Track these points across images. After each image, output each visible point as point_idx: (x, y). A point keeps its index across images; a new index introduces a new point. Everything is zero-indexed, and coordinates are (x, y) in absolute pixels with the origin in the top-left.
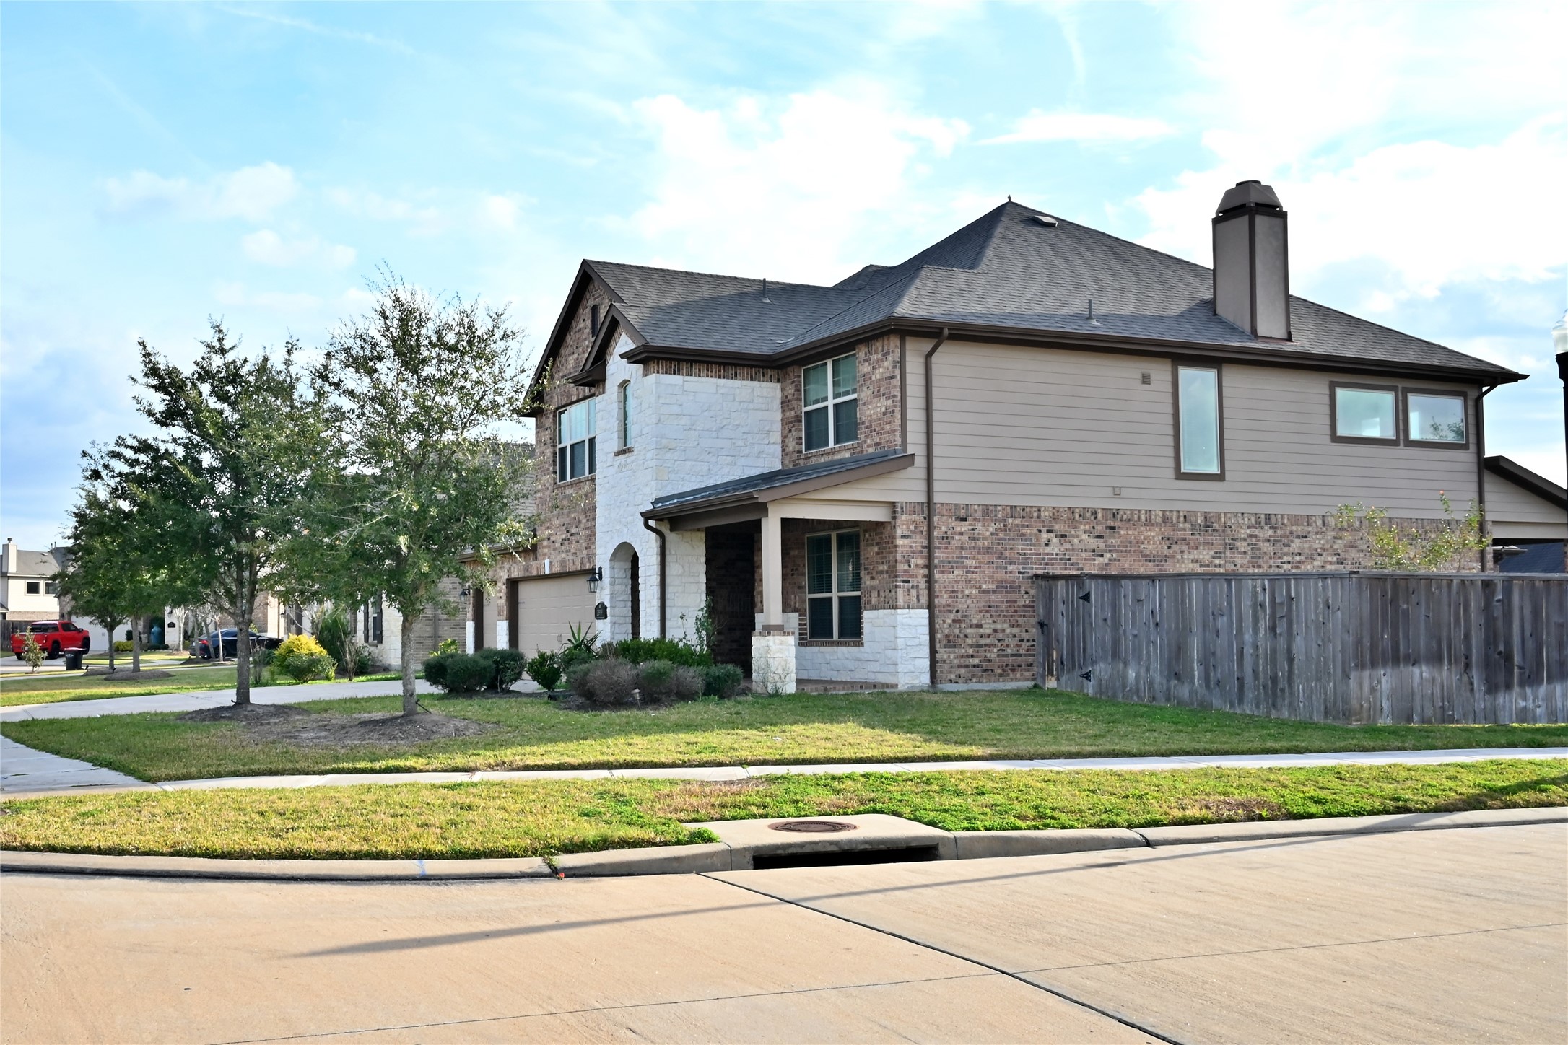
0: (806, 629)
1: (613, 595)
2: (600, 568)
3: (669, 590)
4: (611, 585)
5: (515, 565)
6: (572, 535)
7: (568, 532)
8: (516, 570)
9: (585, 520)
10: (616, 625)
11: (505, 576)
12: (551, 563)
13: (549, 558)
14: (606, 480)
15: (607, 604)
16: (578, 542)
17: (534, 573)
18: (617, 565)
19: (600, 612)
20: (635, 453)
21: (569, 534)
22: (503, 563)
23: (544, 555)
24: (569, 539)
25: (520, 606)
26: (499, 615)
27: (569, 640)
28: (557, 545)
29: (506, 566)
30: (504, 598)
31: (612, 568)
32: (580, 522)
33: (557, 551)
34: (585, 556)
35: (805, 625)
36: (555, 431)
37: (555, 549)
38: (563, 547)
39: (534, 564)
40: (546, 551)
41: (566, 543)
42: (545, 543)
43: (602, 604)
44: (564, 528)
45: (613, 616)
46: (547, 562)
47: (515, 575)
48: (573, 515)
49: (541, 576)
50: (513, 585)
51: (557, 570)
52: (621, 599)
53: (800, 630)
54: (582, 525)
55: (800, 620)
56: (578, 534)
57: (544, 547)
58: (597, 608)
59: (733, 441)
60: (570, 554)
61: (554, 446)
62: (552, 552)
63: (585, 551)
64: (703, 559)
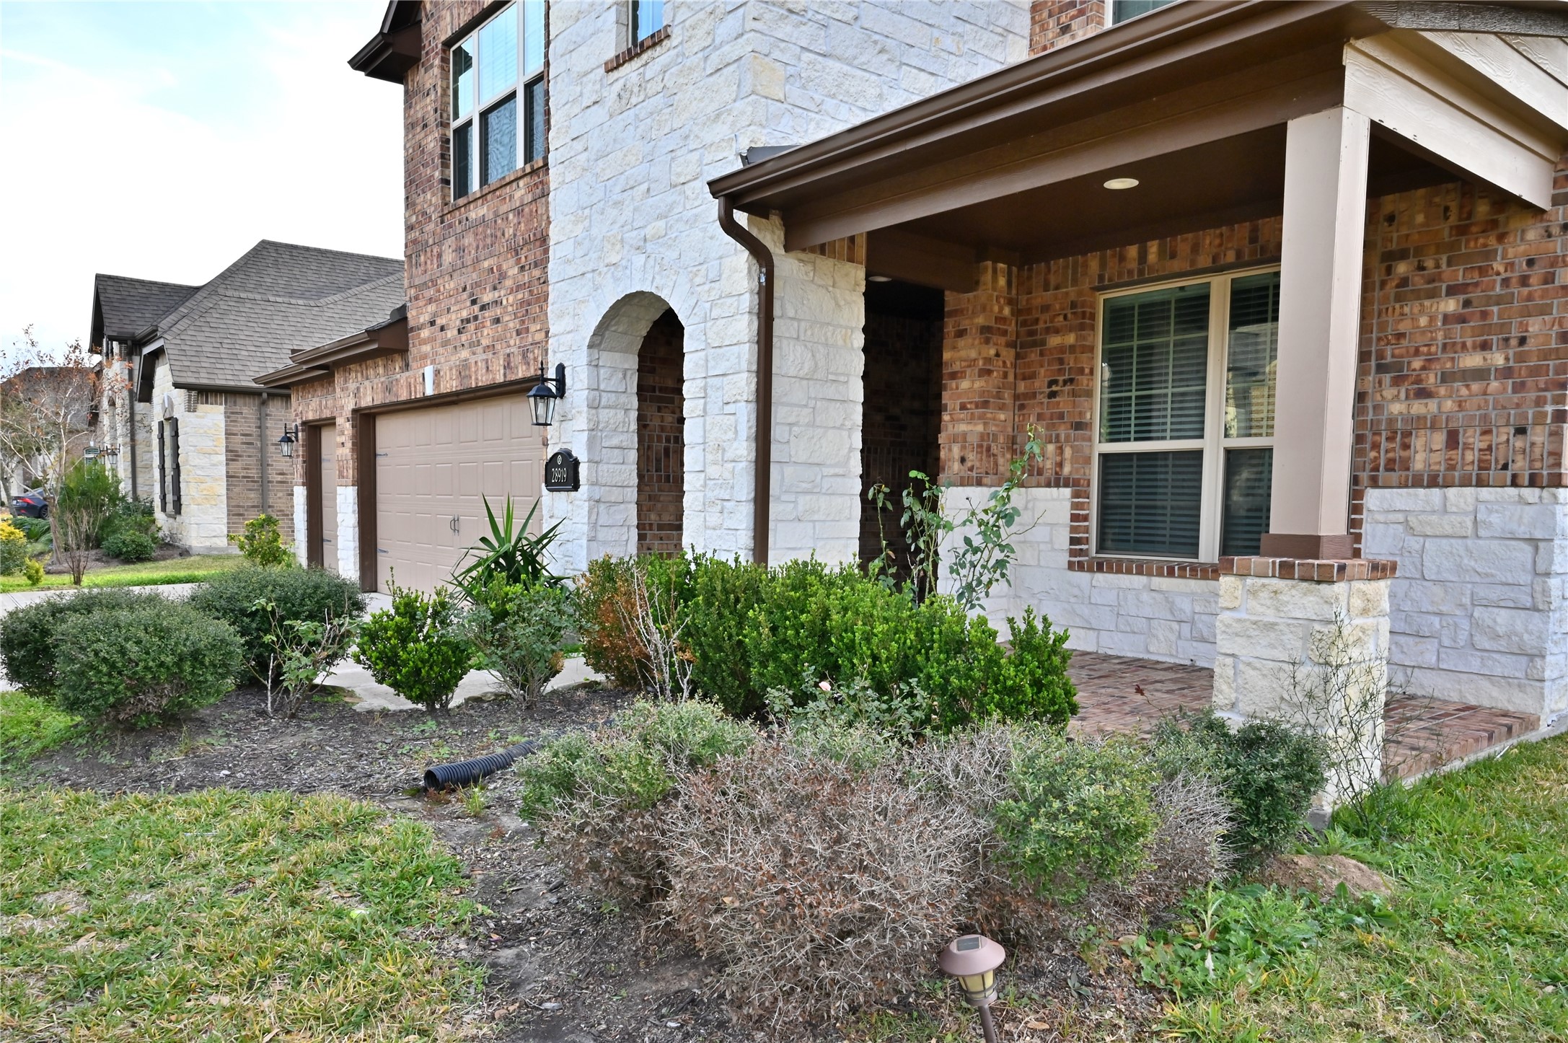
0: (1087, 530)
1: (594, 430)
2: (561, 369)
3: (779, 414)
4: (590, 407)
5: (367, 383)
6: (483, 308)
7: (474, 302)
8: (369, 391)
9: (516, 270)
10: (602, 507)
11: (350, 405)
12: (437, 373)
13: (433, 362)
14: (578, 145)
15: (580, 453)
16: (497, 321)
17: (404, 396)
18: (606, 358)
19: (559, 474)
20: (675, 40)
21: (476, 308)
22: (346, 381)
23: (424, 357)
24: (476, 318)
25: (379, 460)
26: (341, 476)
27: (484, 540)
28: (452, 333)
29: (352, 386)
30: (349, 445)
31: (594, 365)
32: (503, 276)
33: (450, 348)
34: (514, 350)
35: (1086, 518)
36: (445, 90)
37: (445, 343)
38: (464, 337)
39: (403, 377)
40: (426, 348)
41: (471, 326)
42: (425, 333)
43: (567, 455)
44: (465, 295)
45: (594, 484)
46: (429, 371)
47: (366, 401)
48: (486, 264)
49: (417, 400)
50: (366, 420)
51: (451, 384)
52: (615, 442)
53: (1073, 529)
54: (508, 283)
55: (1075, 506)
56: (497, 303)
57: (424, 342)
58: (551, 463)
59: (936, 33)
60: (479, 349)
61: (444, 125)
62: (441, 350)
63: (514, 340)
64: (859, 340)
